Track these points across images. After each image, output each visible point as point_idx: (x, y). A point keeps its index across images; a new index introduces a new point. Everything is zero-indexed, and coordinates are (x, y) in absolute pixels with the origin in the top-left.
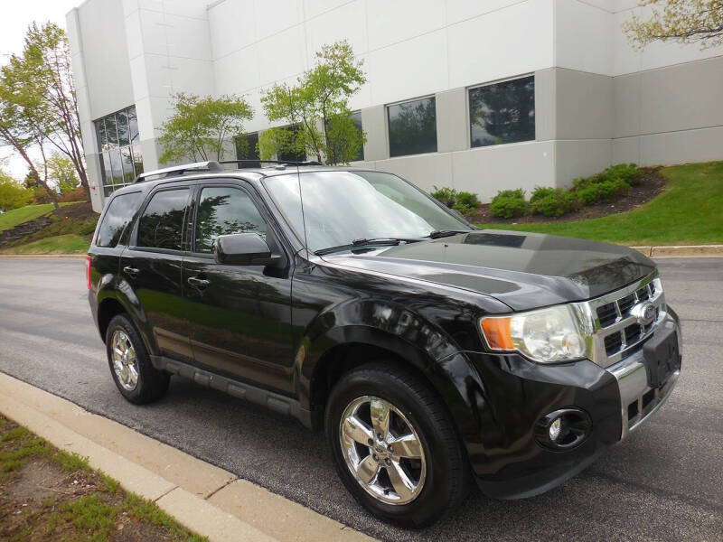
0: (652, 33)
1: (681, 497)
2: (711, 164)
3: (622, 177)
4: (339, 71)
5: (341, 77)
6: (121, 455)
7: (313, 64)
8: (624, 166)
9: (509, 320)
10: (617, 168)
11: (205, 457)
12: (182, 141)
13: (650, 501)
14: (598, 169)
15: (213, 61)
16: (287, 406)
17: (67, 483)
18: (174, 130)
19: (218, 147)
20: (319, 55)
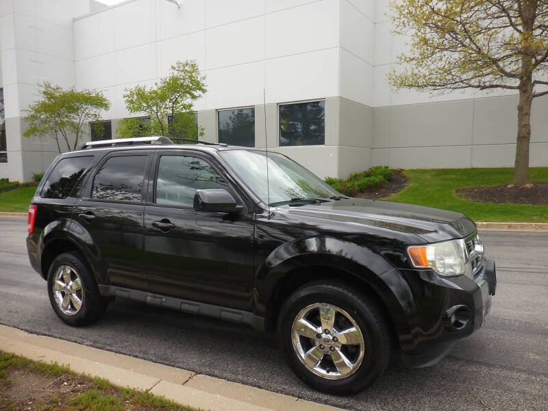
0: (403, 83)
1: (501, 366)
2: (433, 170)
3: (381, 174)
4: (187, 82)
5: (188, 86)
6: (96, 361)
7: (167, 74)
8: (381, 167)
9: (425, 249)
10: (376, 168)
11: (161, 361)
12: (45, 122)
13: (484, 370)
14: (363, 167)
15: (75, 61)
16: (240, 316)
17: (58, 384)
18: (39, 112)
19: (77, 129)
20: (173, 68)
